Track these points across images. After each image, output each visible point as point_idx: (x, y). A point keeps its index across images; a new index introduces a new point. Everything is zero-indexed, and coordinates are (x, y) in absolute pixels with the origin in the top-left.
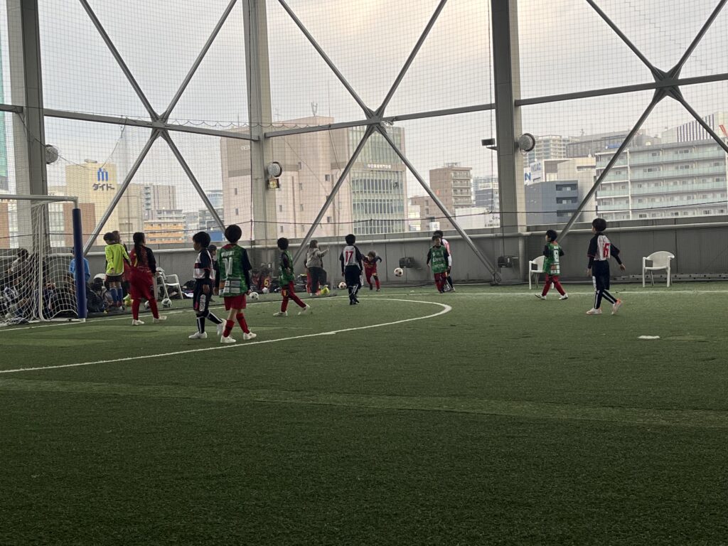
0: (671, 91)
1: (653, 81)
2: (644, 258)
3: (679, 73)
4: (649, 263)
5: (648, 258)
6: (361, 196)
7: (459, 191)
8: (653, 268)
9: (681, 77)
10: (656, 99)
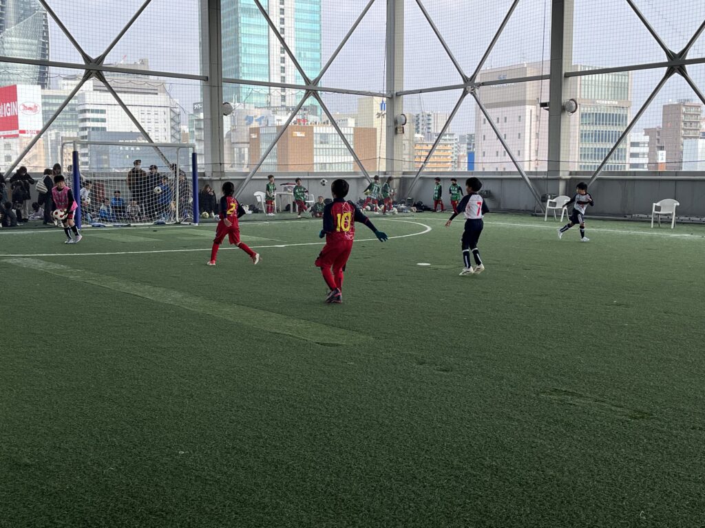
0: (678, 69)
1: (666, 60)
2: (654, 204)
3: (685, 55)
4: (658, 209)
5: (658, 204)
6: (588, 127)
7: (688, 124)
8: (661, 212)
9: (688, 58)
10: (668, 74)
